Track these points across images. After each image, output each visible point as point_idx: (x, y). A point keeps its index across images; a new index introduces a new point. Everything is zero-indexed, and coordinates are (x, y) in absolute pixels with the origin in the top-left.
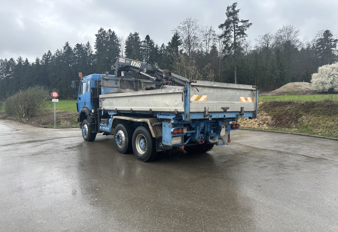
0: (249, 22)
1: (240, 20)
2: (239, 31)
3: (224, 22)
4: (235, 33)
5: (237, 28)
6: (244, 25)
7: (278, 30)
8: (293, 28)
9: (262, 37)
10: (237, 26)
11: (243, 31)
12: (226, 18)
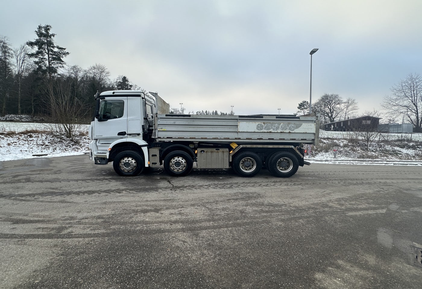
0: (66, 51)
1: (55, 45)
2: (54, 56)
3: (35, 41)
4: (49, 58)
5: (52, 52)
6: (60, 52)
7: (92, 67)
8: (105, 69)
9: (71, 68)
10: (52, 50)
11: (59, 57)
12: (38, 38)
